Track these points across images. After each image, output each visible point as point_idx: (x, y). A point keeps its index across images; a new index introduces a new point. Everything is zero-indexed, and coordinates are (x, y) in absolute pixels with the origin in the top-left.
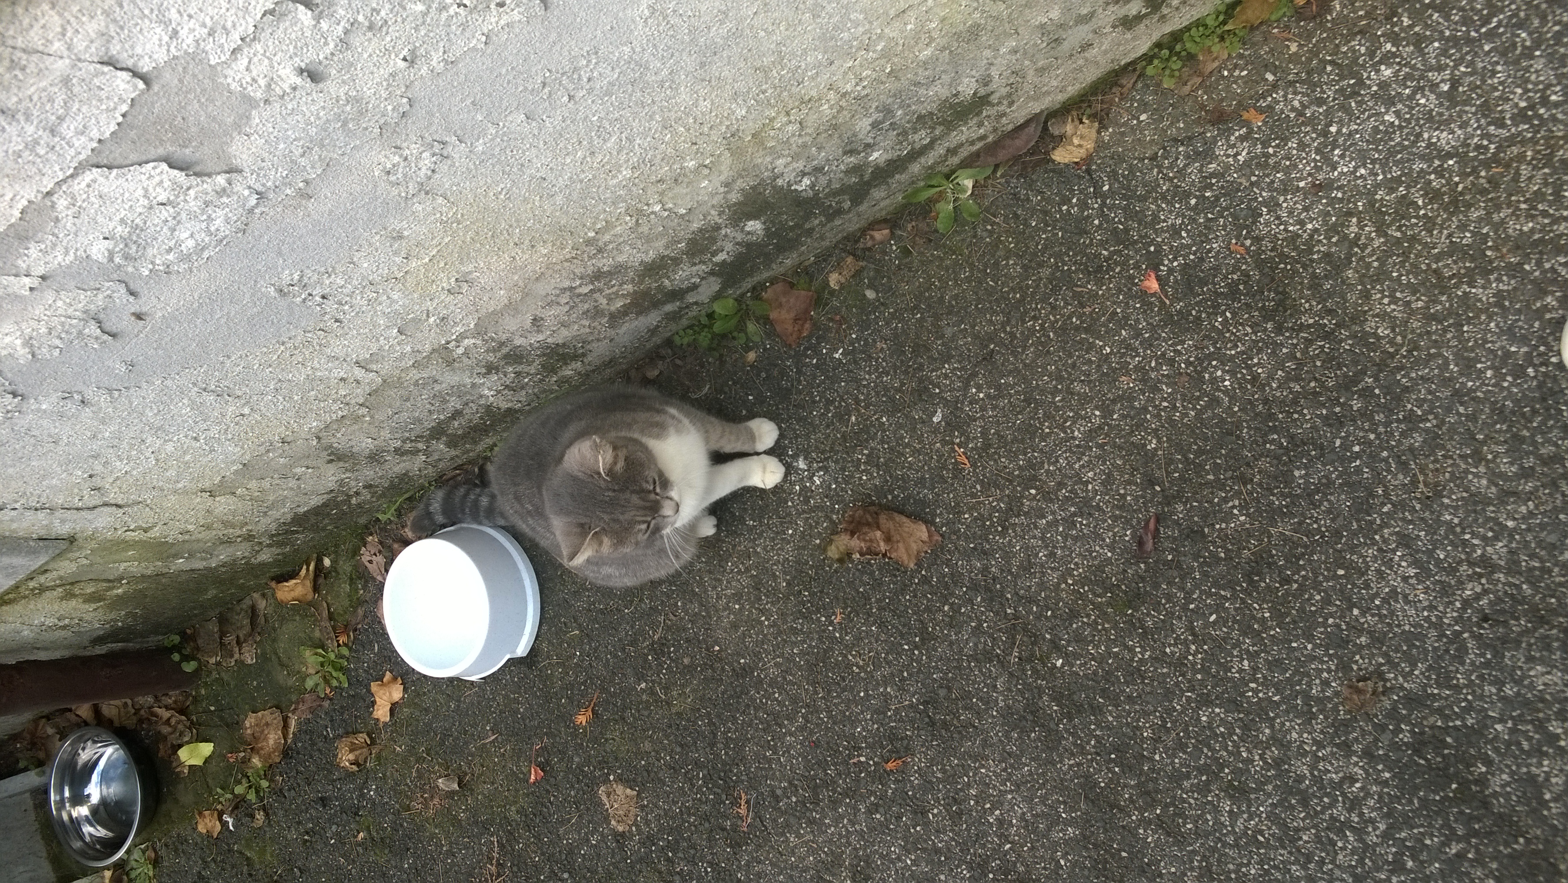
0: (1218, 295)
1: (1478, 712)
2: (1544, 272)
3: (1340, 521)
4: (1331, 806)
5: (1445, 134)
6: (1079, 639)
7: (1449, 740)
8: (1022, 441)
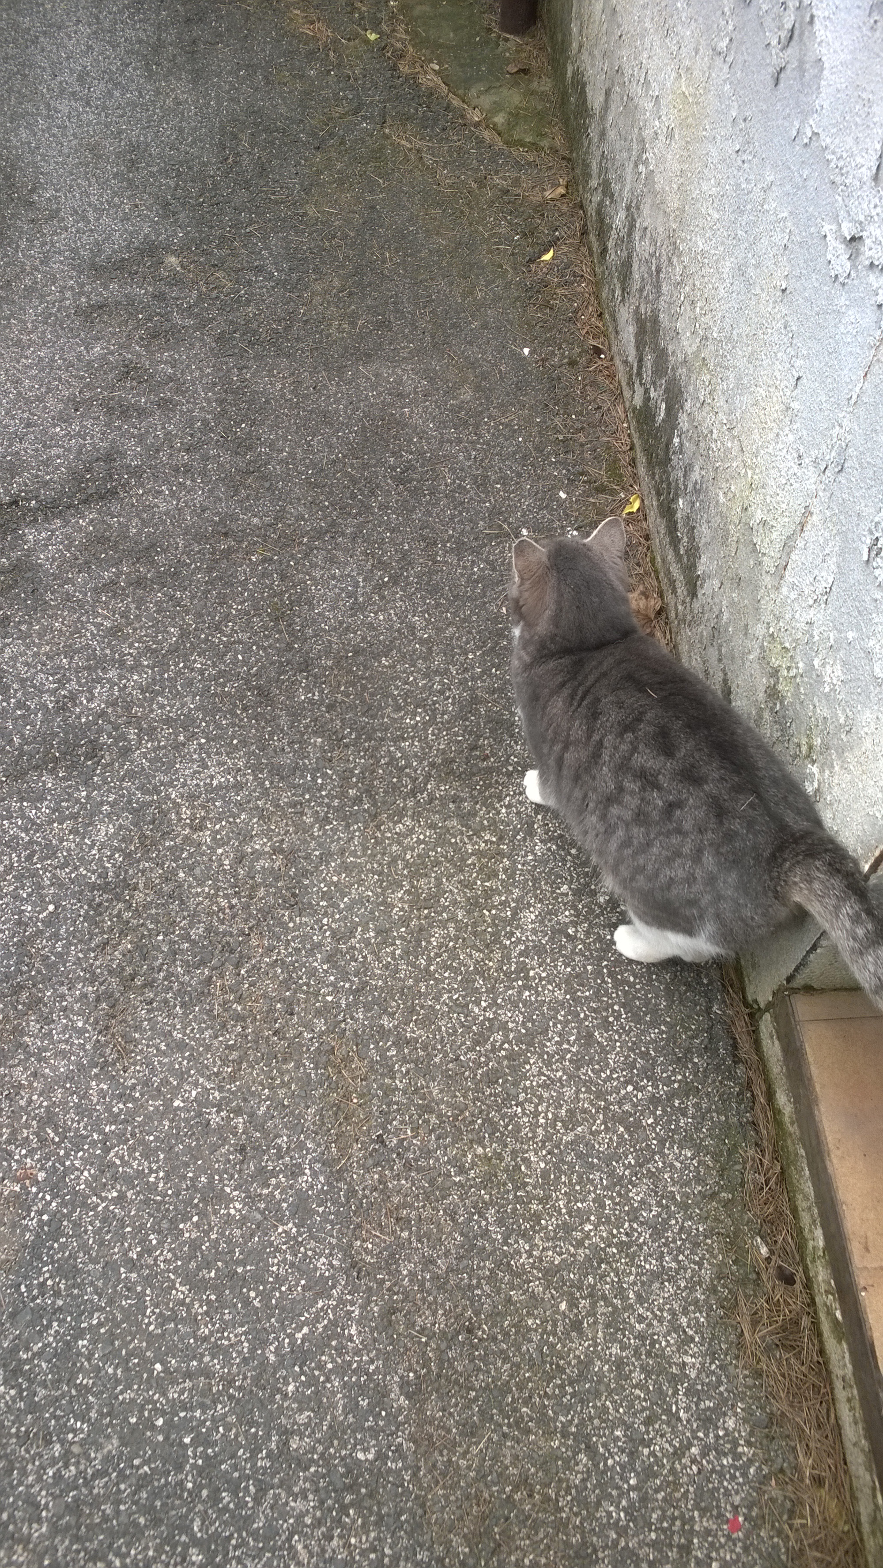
0: (478, 737)
1: (100, 786)
2: (394, 938)
3: (272, 753)
4: (79, 683)
5: (533, 917)
6: (264, 575)
7: (89, 763)
8: (428, 584)
